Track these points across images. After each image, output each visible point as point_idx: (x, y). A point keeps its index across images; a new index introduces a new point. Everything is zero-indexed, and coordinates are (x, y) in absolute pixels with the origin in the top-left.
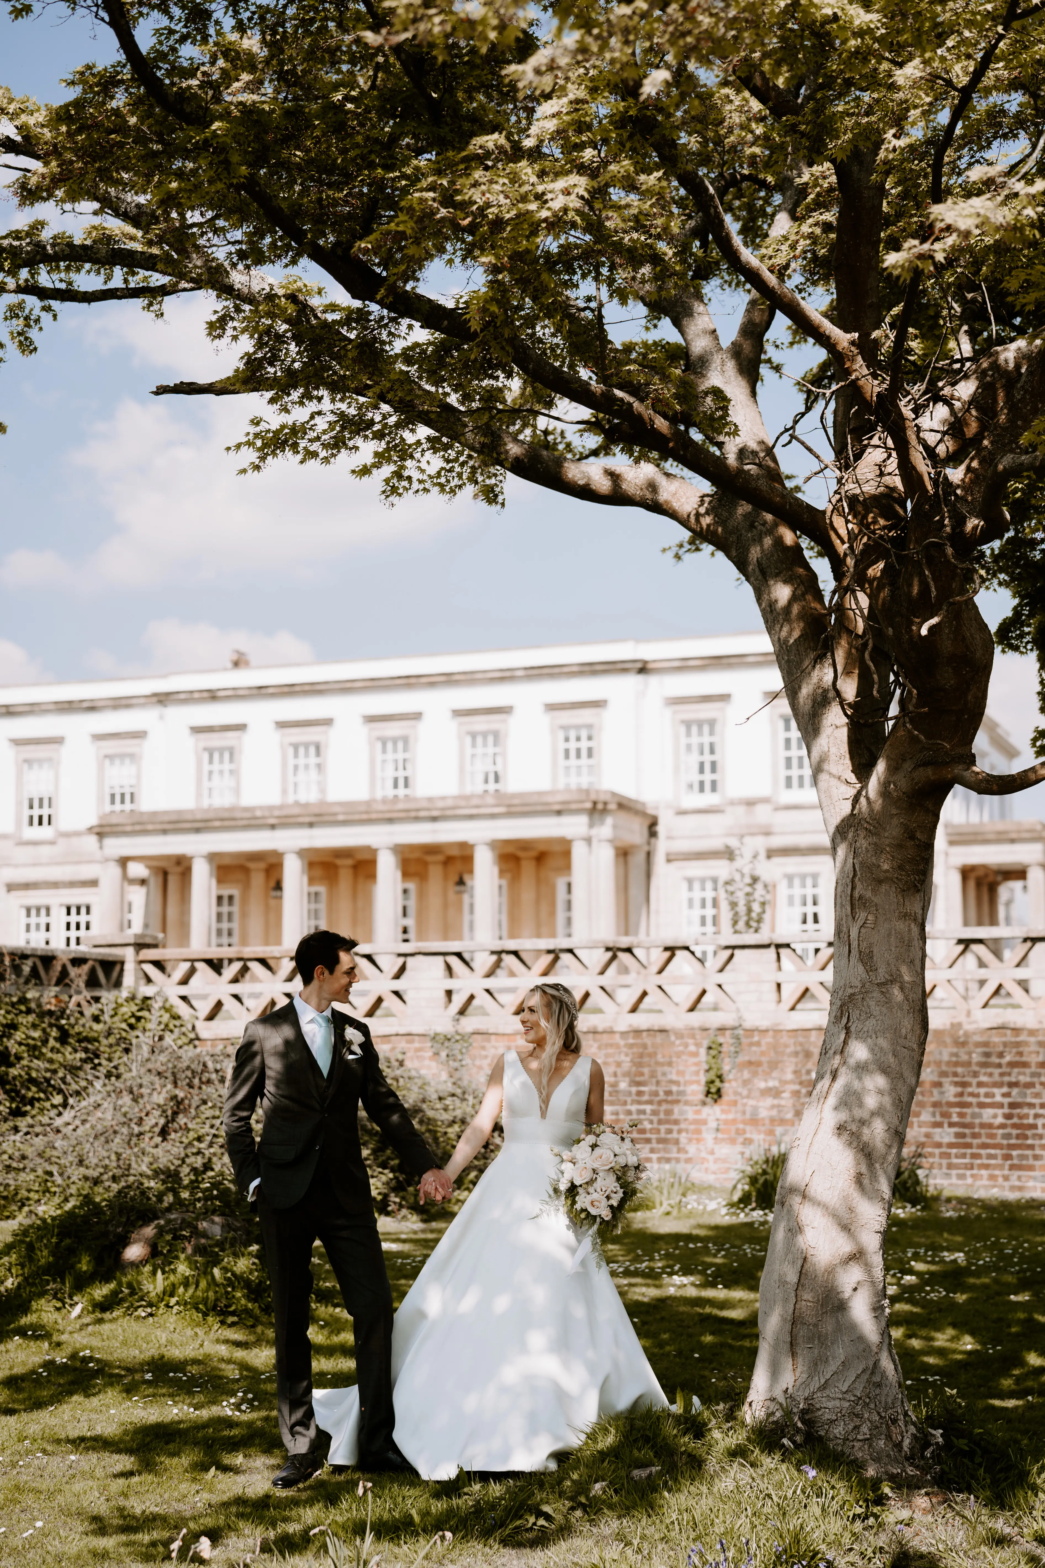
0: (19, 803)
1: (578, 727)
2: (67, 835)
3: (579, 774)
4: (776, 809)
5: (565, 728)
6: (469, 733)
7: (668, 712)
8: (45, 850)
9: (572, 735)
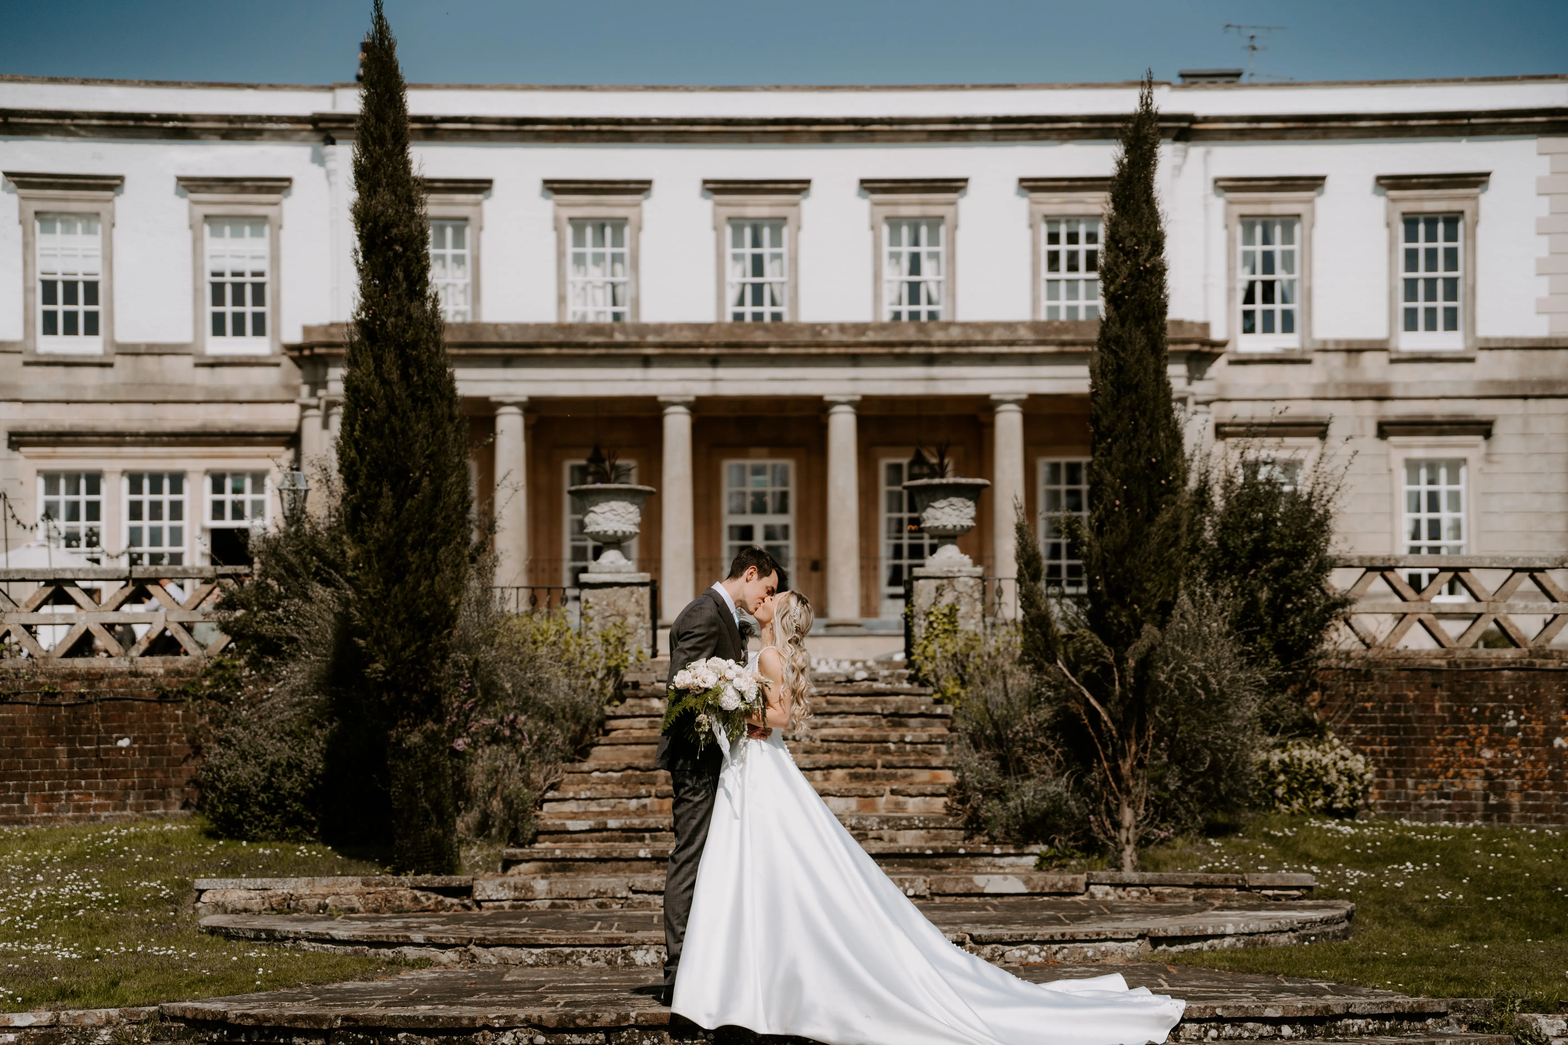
0: (28, 291)
1: (1071, 219)
2: (133, 352)
3: (1073, 292)
4: (1393, 361)
5: (1052, 220)
6: (888, 219)
7: (1218, 203)
8: (90, 376)
9: (1063, 230)
